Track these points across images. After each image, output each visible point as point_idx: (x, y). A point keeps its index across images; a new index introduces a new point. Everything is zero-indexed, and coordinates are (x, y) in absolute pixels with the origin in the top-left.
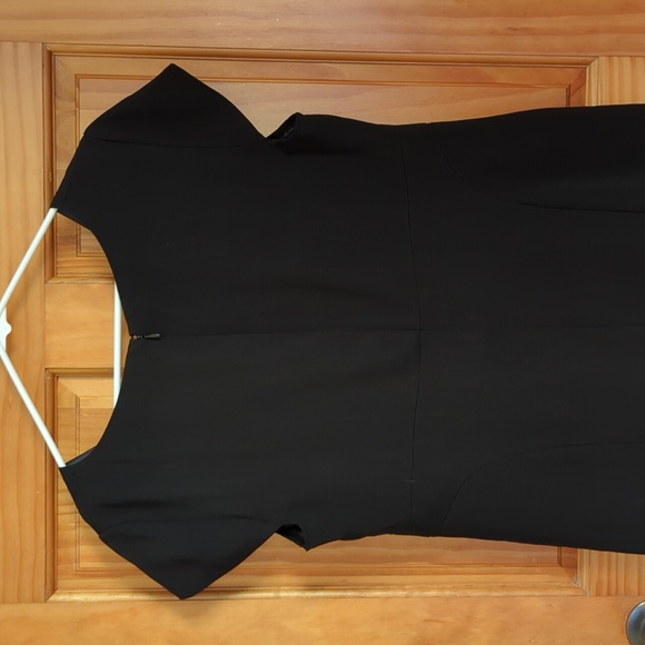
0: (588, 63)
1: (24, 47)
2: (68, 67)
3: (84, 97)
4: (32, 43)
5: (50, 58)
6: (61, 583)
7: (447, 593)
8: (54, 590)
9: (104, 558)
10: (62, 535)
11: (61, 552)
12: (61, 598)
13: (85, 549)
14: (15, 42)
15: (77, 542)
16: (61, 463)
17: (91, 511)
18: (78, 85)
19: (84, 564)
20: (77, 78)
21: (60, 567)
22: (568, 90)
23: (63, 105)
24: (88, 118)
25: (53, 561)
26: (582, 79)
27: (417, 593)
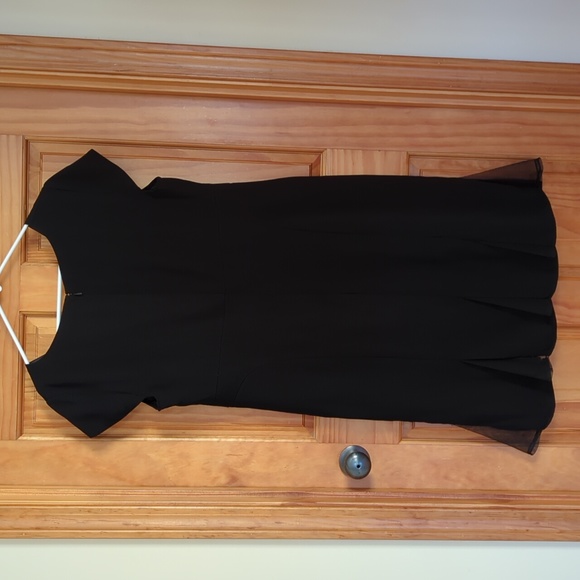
0: (322, 152)
1: (12, 137)
2: (37, 148)
3: (44, 165)
4: (17, 135)
5: (27, 143)
6: (25, 430)
7: (241, 440)
8: (21, 434)
9: (50, 417)
10: (26, 403)
11: (25, 413)
12: (25, 438)
13: (39, 412)
14: (8, 135)
15: (35, 408)
16: (27, 362)
17: (43, 388)
18: (41, 158)
19: (38, 420)
20: (41, 154)
21: (25, 422)
22: (311, 167)
23: (33, 168)
24: (46, 176)
25: (21, 418)
26: (318, 161)
27: (223, 440)
